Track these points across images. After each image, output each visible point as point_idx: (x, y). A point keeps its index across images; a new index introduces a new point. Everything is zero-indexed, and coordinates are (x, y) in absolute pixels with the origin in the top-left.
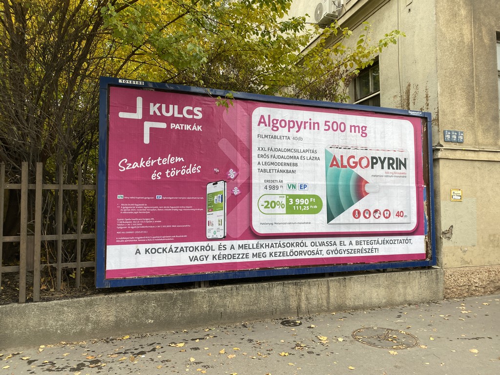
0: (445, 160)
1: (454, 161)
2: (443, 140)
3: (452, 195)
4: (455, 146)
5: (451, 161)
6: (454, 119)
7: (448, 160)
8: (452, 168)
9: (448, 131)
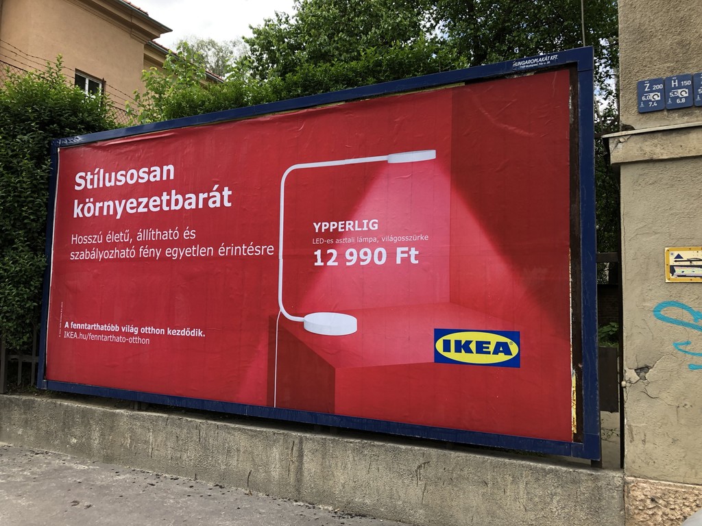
0: (641, 166)
1: (679, 163)
2: (635, 109)
3: (672, 262)
4: (686, 118)
5: (669, 165)
6: (680, 43)
7: (657, 165)
8: (672, 186)
9: (653, 82)
